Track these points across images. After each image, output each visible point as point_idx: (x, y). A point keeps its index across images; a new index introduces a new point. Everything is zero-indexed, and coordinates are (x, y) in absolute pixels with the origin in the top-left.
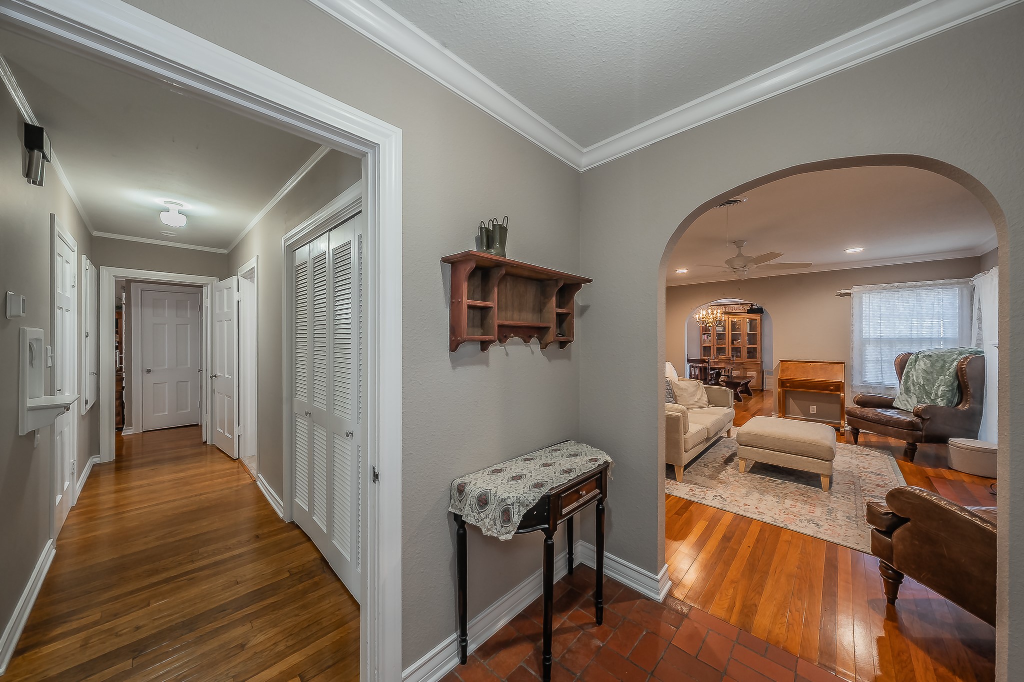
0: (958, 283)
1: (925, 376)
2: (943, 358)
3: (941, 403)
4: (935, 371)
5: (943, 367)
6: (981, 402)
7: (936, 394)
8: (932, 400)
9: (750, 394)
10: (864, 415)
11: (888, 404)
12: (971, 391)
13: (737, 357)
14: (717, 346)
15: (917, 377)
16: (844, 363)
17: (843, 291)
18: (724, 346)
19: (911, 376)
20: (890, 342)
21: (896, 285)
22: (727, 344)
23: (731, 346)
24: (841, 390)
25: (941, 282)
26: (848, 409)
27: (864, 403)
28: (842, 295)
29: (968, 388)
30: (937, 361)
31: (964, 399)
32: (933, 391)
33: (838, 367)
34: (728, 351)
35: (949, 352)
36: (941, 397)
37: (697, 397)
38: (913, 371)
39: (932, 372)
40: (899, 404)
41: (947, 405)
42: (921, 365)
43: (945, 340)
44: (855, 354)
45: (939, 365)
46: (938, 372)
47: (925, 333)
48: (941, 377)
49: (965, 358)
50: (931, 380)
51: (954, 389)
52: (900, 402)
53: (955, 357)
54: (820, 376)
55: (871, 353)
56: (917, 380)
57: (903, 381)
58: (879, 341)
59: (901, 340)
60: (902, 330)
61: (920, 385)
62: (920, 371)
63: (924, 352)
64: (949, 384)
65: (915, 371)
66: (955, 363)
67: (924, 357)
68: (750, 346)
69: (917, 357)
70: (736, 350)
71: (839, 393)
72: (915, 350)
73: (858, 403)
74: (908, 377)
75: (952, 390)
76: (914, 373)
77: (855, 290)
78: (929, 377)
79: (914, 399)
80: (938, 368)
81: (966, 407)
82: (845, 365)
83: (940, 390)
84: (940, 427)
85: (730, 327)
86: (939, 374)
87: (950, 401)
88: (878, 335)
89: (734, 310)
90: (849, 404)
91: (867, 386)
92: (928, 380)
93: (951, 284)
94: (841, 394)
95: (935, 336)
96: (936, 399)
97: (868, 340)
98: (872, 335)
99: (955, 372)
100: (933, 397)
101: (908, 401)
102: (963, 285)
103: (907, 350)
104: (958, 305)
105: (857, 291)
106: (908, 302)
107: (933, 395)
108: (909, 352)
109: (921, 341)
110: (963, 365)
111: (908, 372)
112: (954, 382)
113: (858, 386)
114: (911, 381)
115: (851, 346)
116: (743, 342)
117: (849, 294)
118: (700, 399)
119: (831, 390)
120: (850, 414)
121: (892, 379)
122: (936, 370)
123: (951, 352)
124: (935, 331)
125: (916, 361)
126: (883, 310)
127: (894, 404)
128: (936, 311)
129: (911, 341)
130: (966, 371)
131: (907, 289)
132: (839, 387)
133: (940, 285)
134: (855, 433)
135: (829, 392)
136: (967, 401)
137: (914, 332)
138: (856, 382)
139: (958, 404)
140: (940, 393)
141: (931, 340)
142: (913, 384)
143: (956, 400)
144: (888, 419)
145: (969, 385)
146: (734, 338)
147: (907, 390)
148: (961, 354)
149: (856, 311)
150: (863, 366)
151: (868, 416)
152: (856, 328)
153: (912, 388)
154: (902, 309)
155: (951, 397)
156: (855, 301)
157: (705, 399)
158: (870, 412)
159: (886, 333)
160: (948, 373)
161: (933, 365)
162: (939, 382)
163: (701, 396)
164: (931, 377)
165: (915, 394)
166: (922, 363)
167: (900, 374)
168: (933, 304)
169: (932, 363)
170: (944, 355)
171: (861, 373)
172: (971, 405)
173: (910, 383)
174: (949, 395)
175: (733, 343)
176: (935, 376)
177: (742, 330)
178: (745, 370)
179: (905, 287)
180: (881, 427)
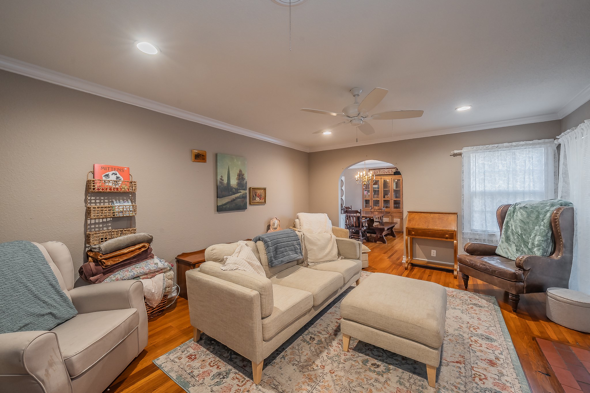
0: (544, 143)
1: (522, 226)
2: (537, 209)
3: (538, 253)
4: (531, 222)
5: (537, 217)
6: (571, 252)
7: (533, 244)
8: (529, 249)
9: (394, 236)
10: (473, 264)
11: (491, 252)
12: (564, 241)
13: (387, 207)
14: (374, 199)
15: (516, 227)
16: (457, 214)
17: (456, 152)
18: (378, 199)
19: (510, 225)
20: (492, 195)
21: (496, 145)
22: (381, 198)
23: (383, 199)
24: (454, 238)
25: (531, 142)
26: (460, 257)
27: (472, 251)
28: (455, 155)
29: (561, 238)
30: (532, 212)
31: (557, 248)
32: (530, 241)
33: (453, 217)
34: (382, 204)
35: (542, 204)
36: (537, 247)
37: (327, 250)
38: (512, 222)
39: (528, 223)
40: (501, 251)
41: (543, 255)
42: (519, 215)
43: (534, 193)
44: (465, 206)
45: (534, 216)
46: (533, 223)
47: (519, 187)
48: (537, 228)
49: (558, 210)
50: (528, 230)
51: (548, 239)
52: (502, 249)
53: (547, 208)
54: (438, 226)
55: (477, 204)
56: (515, 230)
57: (503, 230)
58: (484, 194)
59: (501, 194)
60: (501, 185)
61: (518, 234)
62: (518, 222)
63: (520, 203)
64: (544, 234)
65: (514, 221)
66: (548, 215)
67: (521, 208)
68: (396, 199)
69: (515, 208)
70: (386, 202)
71: (452, 240)
72: (511, 202)
73: (468, 251)
74: (507, 226)
75: (546, 241)
76: (513, 223)
77: (464, 150)
78: (526, 227)
79: (514, 248)
80: (533, 219)
81: (559, 256)
82: (457, 215)
83: (536, 240)
84: (539, 277)
85: (382, 185)
86: (535, 224)
87: (545, 251)
88: (482, 189)
89: (385, 173)
90: (461, 253)
91: (474, 233)
92: (525, 230)
93: (539, 144)
94: (454, 241)
95: (527, 189)
96: (533, 248)
97: (475, 194)
98: (478, 189)
99: (548, 223)
100: (530, 246)
101: (508, 250)
102: (549, 145)
103: (505, 202)
104: (544, 162)
105: (466, 151)
106: (505, 160)
107: (529, 244)
108: (506, 203)
109: (515, 194)
110: (557, 216)
111: (507, 222)
112: (548, 232)
113: (467, 233)
114: (510, 230)
115: (462, 199)
116: (391, 197)
117: (460, 154)
118: (330, 252)
119: (447, 238)
120: (461, 261)
121: (493, 227)
122: (532, 220)
123: (543, 204)
124: (527, 184)
125: (514, 212)
126: (487, 167)
127: (497, 252)
128: (527, 168)
129: (507, 194)
130: (559, 222)
131: (505, 149)
132: (452, 235)
133: (531, 144)
134: (466, 279)
135: (445, 240)
136: (559, 251)
137: (511, 186)
138: (466, 230)
139: (552, 254)
140: (536, 243)
141: (524, 193)
142: (513, 233)
143: (550, 250)
144: (494, 269)
145: (562, 235)
146: (386, 193)
147: (508, 239)
148: (552, 205)
149: (465, 168)
150: (471, 216)
151: (476, 265)
152: (465, 184)
153: (511, 237)
154: (501, 167)
155: (546, 247)
156: (465, 159)
157: (335, 251)
158: (477, 260)
159: (489, 187)
160: (542, 223)
161: (529, 216)
162: (535, 232)
163: (332, 249)
164: (527, 227)
165: (515, 243)
166: (519, 214)
167: (501, 224)
168: (525, 161)
169: (528, 214)
170: (537, 207)
171: (470, 222)
172: (564, 255)
173: (509, 232)
174: (544, 245)
175: (384, 197)
176: (531, 226)
177: (390, 187)
178: (393, 217)
179: (503, 147)
180: (487, 276)
